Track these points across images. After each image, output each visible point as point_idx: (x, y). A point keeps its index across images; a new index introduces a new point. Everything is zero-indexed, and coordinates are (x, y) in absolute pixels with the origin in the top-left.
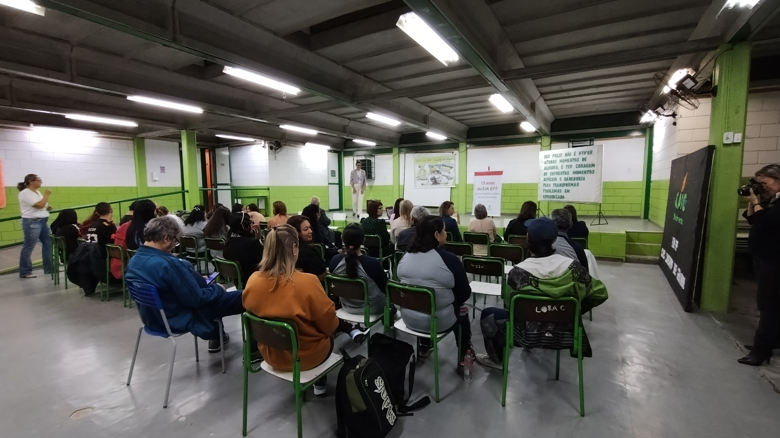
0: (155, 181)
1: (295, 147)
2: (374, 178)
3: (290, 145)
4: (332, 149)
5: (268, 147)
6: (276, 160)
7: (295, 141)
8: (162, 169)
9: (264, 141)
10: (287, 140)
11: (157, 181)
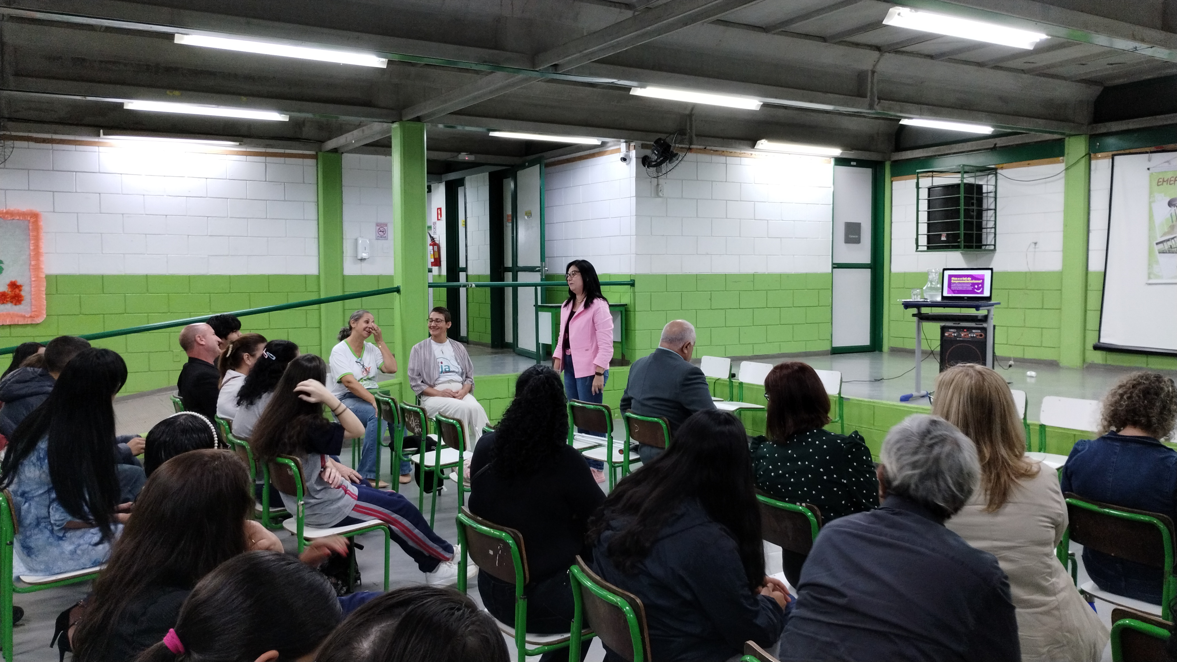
0: (362, 260)
1: (723, 153)
2: (992, 247)
3: (705, 148)
4: (849, 155)
5: (637, 158)
6: (660, 197)
7: (723, 138)
8: (379, 229)
9: (626, 142)
10: (697, 135)
11: (366, 261)
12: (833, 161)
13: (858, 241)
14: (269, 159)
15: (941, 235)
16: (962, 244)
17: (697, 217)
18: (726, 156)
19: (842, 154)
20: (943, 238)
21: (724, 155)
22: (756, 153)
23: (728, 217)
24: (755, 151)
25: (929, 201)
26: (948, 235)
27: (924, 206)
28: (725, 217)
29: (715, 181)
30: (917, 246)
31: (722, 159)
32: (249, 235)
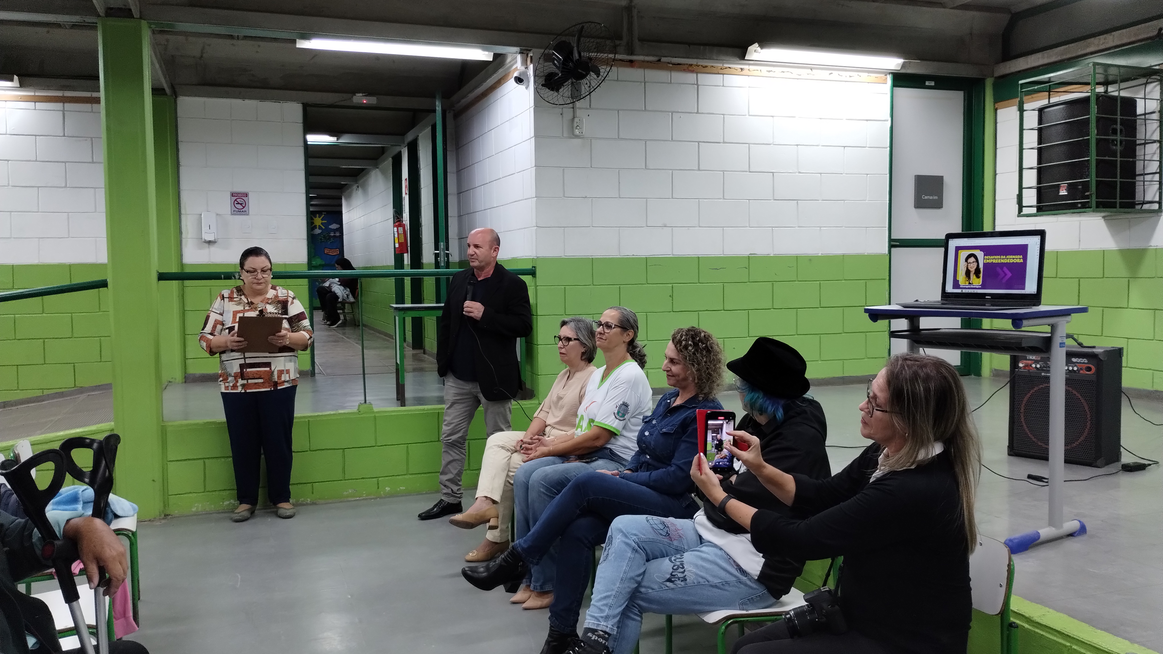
0: (210, 242)
1: (690, 68)
2: (1156, 206)
3: (659, 60)
4: (916, 68)
5: (535, 76)
6: (577, 137)
7: (689, 44)
8: (236, 200)
9: (521, 53)
10: (641, 40)
11: (216, 245)
12: (889, 79)
13: (938, 204)
14: (68, 106)
15: (1058, 186)
16: (1094, 199)
17: (646, 168)
18: (697, 73)
19: (904, 66)
20: (1063, 192)
21: (692, 71)
22: (752, 68)
23: (701, 168)
24: (749, 64)
25: (1040, 131)
26: (1070, 187)
27: (1031, 139)
28: (697, 168)
29: (678, 112)
30: (1021, 207)
31: (691, 77)
32: (40, 211)
